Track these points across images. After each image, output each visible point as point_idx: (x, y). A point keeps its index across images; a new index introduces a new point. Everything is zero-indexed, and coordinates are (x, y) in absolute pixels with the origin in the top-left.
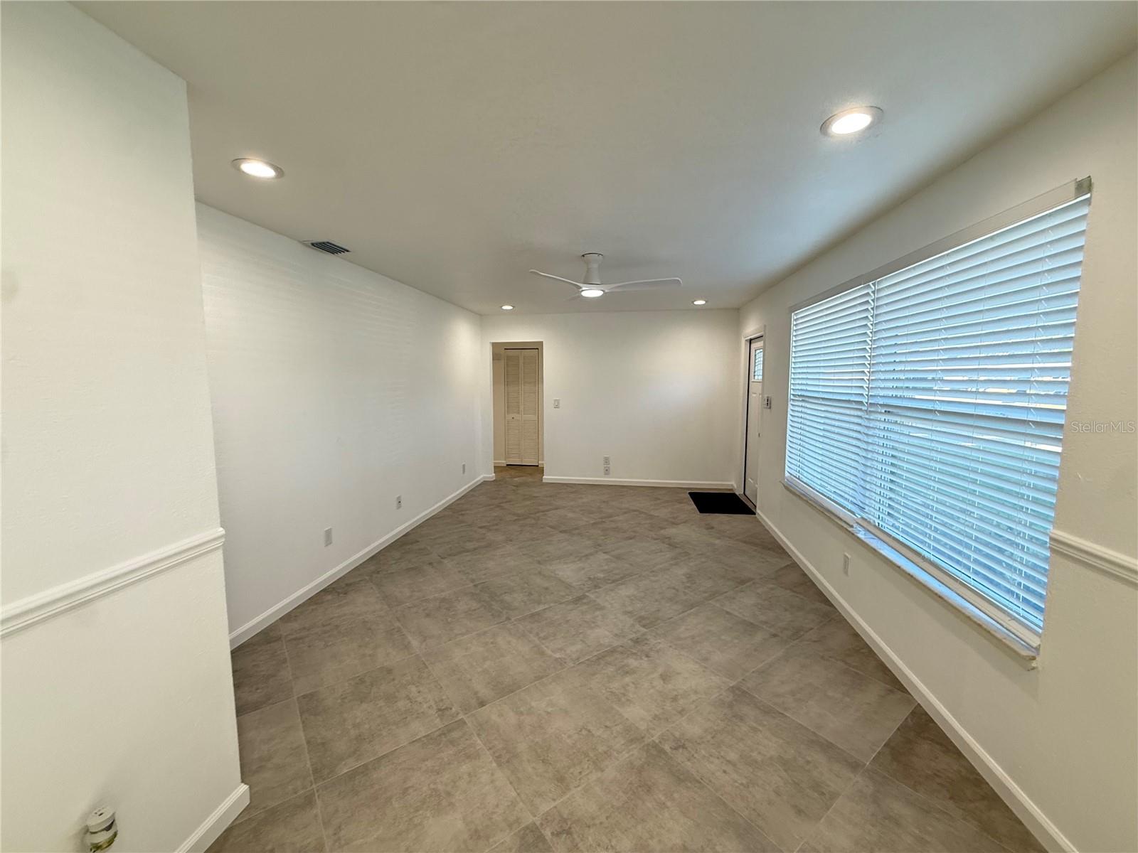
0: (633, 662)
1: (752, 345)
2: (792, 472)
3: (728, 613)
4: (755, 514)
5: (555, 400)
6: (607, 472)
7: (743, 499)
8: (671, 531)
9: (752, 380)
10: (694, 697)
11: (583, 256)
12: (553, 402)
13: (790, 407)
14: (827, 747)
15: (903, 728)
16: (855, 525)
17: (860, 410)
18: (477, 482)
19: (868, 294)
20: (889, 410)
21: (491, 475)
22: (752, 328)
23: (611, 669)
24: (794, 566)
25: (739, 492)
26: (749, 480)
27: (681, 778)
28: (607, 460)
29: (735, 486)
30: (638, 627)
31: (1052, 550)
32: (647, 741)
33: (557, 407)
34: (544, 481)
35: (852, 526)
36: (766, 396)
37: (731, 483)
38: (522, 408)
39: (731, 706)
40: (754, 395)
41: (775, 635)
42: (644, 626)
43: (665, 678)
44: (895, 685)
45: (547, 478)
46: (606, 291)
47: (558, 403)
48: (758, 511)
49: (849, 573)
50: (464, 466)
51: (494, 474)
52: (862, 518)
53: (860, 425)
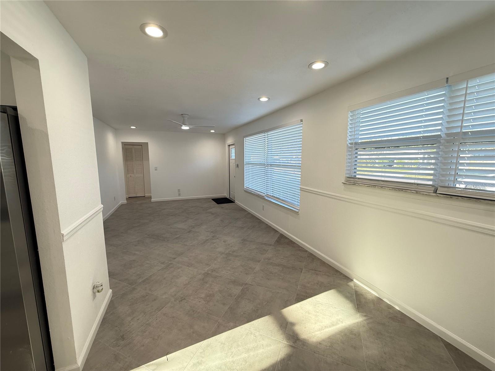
0: (214, 241)
1: (230, 147)
2: (246, 186)
3: (235, 226)
4: (234, 202)
5: (155, 167)
6: (179, 195)
7: (230, 199)
8: (211, 210)
9: (230, 158)
10: (233, 243)
11: (182, 115)
12: (154, 168)
13: (245, 167)
14: (265, 244)
15: (279, 238)
16: (265, 197)
17: (265, 166)
18: (120, 204)
19: (265, 135)
20: (271, 165)
21: (125, 202)
22: (230, 141)
23: (209, 244)
24: (249, 213)
25: (228, 197)
26: (231, 192)
27: (237, 256)
28: (179, 190)
29: (226, 195)
30: (212, 234)
31: (300, 190)
32: (225, 253)
33: (156, 170)
34: (152, 201)
35: (264, 197)
36: (236, 164)
37: (225, 195)
38: (135, 171)
39: (243, 243)
40: (232, 164)
41: (249, 228)
42: (214, 233)
43: (224, 242)
44: (276, 231)
45: (153, 200)
46: (191, 127)
47: (157, 168)
48: (236, 201)
49: (264, 210)
50: (115, 197)
51: (126, 201)
52: (267, 194)
53: (265, 172)
